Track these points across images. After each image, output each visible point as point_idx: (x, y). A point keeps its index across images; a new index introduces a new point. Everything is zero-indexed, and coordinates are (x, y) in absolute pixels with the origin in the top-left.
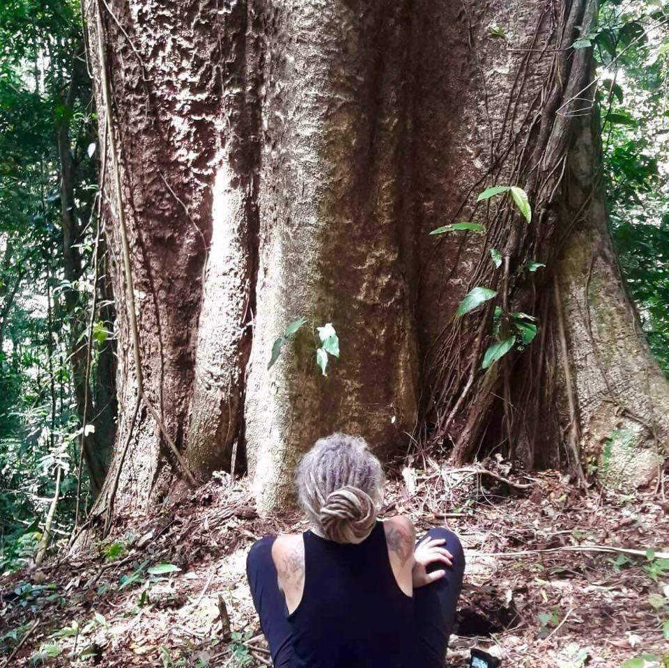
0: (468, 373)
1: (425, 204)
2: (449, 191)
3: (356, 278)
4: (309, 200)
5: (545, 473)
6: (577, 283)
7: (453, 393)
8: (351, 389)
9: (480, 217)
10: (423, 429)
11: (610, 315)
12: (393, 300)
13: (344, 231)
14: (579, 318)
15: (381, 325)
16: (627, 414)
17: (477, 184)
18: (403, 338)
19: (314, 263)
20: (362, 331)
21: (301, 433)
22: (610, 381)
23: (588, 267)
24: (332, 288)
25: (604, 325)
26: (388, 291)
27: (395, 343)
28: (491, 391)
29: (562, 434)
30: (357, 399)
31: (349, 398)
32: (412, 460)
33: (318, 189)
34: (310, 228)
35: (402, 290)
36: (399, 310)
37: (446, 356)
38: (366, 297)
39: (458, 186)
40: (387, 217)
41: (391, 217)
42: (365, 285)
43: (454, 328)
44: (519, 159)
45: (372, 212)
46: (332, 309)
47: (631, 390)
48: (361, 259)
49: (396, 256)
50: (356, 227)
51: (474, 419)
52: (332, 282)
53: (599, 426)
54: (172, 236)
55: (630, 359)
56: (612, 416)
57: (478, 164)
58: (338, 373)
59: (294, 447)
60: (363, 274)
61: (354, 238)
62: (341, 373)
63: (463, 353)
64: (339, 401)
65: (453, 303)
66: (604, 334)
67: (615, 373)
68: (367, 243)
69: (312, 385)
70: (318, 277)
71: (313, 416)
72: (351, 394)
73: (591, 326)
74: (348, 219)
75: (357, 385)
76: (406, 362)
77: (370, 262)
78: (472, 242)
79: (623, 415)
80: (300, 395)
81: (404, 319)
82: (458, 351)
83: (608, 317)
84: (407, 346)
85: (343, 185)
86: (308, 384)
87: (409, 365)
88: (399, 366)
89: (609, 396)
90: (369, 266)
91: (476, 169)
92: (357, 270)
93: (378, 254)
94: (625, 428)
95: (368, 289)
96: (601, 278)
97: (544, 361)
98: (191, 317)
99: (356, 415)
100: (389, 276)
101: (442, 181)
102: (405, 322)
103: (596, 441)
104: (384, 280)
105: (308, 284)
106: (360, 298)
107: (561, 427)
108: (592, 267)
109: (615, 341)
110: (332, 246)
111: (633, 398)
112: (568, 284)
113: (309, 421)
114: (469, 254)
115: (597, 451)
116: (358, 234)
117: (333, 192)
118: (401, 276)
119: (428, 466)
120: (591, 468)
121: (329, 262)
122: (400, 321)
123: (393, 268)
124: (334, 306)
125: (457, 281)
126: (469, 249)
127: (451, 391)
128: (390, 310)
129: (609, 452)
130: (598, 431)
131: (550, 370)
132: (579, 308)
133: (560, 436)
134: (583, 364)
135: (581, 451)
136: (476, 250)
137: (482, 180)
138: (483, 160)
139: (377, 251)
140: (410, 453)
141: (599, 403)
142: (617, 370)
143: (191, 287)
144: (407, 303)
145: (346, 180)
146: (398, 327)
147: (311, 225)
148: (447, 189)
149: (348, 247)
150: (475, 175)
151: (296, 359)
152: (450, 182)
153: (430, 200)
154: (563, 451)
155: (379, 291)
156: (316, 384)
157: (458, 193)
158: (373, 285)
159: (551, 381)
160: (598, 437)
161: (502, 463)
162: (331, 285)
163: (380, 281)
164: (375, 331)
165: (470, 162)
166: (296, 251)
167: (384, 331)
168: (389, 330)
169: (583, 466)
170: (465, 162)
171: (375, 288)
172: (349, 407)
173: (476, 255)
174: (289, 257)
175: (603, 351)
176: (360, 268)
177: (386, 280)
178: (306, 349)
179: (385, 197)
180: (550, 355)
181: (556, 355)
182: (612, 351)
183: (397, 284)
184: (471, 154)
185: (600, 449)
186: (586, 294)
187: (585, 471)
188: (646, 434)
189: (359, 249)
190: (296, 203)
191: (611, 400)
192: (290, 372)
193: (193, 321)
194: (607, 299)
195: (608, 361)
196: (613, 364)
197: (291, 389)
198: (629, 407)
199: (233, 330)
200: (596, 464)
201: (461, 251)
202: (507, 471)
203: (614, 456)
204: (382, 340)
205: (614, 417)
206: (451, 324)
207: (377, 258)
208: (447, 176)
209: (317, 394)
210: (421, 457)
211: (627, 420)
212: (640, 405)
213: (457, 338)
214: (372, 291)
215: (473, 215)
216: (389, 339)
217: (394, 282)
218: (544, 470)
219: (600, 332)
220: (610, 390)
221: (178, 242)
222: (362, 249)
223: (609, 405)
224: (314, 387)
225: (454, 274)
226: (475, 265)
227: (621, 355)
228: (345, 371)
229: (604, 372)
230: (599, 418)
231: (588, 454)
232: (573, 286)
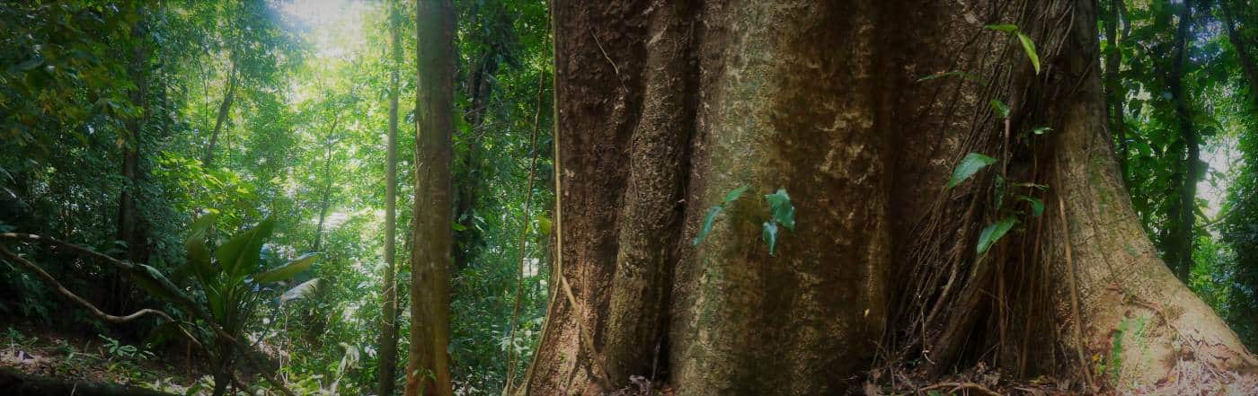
0: (949, 269)
1: (906, 67)
2: (935, 54)
3: (821, 142)
4: (764, 29)
5: (1038, 381)
6: (1076, 160)
7: (930, 293)
8: (807, 285)
9: (970, 83)
10: (891, 338)
11: (1111, 195)
12: (865, 177)
13: (807, 78)
14: (1079, 199)
15: (850, 205)
16: (1134, 301)
17: (969, 44)
18: (875, 225)
19: (767, 113)
20: (825, 211)
21: (735, 336)
22: (1113, 266)
23: (1089, 143)
24: (789, 151)
25: (1105, 206)
26: (860, 165)
27: (864, 231)
28: (978, 287)
29: (1059, 332)
30: (815, 296)
31: (804, 297)
32: (877, 375)
33: (777, 15)
34: (763, 66)
35: (876, 166)
36: (871, 190)
37: (921, 250)
38: (832, 168)
39: (945, 45)
40: (863, 71)
41: (867, 73)
42: (831, 153)
43: (933, 218)
44: (1021, 11)
45: (846, 63)
46: (787, 178)
47: (1136, 274)
48: (829, 119)
49: (871, 123)
50: (824, 76)
51: (956, 322)
52: (789, 142)
53: (1103, 317)
54: (601, 103)
55: (1133, 243)
56: (1117, 305)
57: (971, 18)
58: (791, 263)
59: (724, 354)
60: (830, 138)
61: (821, 90)
62: (795, 264)
63: (943, 247)
64: (791, 299)
65: (934, 188)
66: (1106, 216)
67: (1118, 258)
68: (837, 101)
69: (754, 274)
70: (771, 131)
71: (753, 316)
72: (806, 291)
73: (1092, 207)
74: (813, 63)
75: (815, 280)
76: (877, 255)
77: (839, 124)
78: (959, 114)
79: (1130, 303)
80: (737, 287)
81: (878, 203)
82: (937, 243)
83: (1109, 198)
84: (878, 236)
85: (809, 15)
86: (750, 273)
87: (880, 258)
88: (868, 261)
89: (1113, 283)
90: (838, 129)
91: (969, 25)
92: (822, 131)
93: (849, 116)
94: (1135, 316)
95: (835, 158)
96: (1102, 155)
97: (1040, 251)
98: (617, 196)
99: (812, 317)
100: (862, 147)
101: (927, 40)
102: (878, 206)
103: (1103, 335)
104: (855, 150)
105: (757, 140)
106: (825, 168)
107: (1057, 325)
108: (1093, 142)
109: (1117, 222)
110: (791, 94)
111: (1138, 283)
112: (1068, 161)
113: (747, 321)
114: (955, 129)
115: (1104, 347)
116: (827, 85)
117: (796, 22)
118: (876, 150)
119: (897, 382)
120: (1099, 368)
121: (786, 115)
122: (872, 204)
123: (866, 138)
124: (791, 176)
125: (940, 162)
126: (955, 124)
127: (926, 293)
128: (861, 188)
129: (1119, 346)
130: (1103, 324)
131: (1047, 258)
132: (1079, 187)
133: (1056, 334)
134: (1083, 250)
135: (1086, 349)
136: (964, 124)
137: (976, 37)
138: (978, 14)
139: (849, 113)
140: (875, 366)
141: (1102, 292)
142: (1120, 253)
143: (619, 161)
144: (881, 183)
145: (813, 10)
146: (870, 211)
147: (765, 62)
148: (933, 49)
149: (812, 100)
150: (966, 32)
151: (736, 238)
152: (938, 42)
153: (912, 63)
154: (1059, 353)
155: (849, 163)
156: (760, 274)
157: (946, 55)
158: (842, 155)
159: (1047, 271)
160: (1104, 330)
161: (987, 373)
162: (787, 147)
163: (851, 151)
164: (840, 213)
165: (961, 17)
166: (742, 98)
167: (852, 214)
168: (859, 213)
169: (1089, 366)
170: (954, 17)
171: (845, 159)
172: (804, 307)
173: (963, 130)
174: (734, 107)
175: (1105, 234)
176: (826, 130)
177: (859, 151)
178: (749, 225)
179: (862, 44)
180: (1047, 243)
181: (1053, 241)
182: (1115, 234)
183: (870, 159)
184: (963, 7)
185: (1107, 344)
186: (1086, 170)
187: (1092, 373)
188: (1157, 320)
189: (826, 105)
190: (747, 35)
191: (1115, 287)
192: (726, 256)
193: (619, 200)
194: (1107, 179)
195: (1110, 245)
196: (1115, 247)
197: (726, 278)
198: (1135, 293)
199: (660, 207)
200: (1104, 363)
201: (946, 124)
202: (995, 382)
203: (1125, 350)
204: (849, 226)
205: (1120, 306)
206: (931, 213)
207: (848, 120)
208: (933, 34)
209: (761, 287)
210: (888, 371)
211: (1135, 308)
212: (1146, 290)
213: (937, 228)
214: (840, 163)
215: (962, 81)
216: (858, 226)
217: (866, 155)
218: (1036, 377)
219: (1102, 212)
220: (1114, 276)
221: (607, 109)
222: (831, 107)
223: (1113, 293)
224: (756, 278)
225: (936, 154)
226: (962, 141)
227: (1124, 238)
228: (800, 262)
229: (1107, 258)
230: (1103, 309)
231: (1094, 352)
232: (1073, 164)
